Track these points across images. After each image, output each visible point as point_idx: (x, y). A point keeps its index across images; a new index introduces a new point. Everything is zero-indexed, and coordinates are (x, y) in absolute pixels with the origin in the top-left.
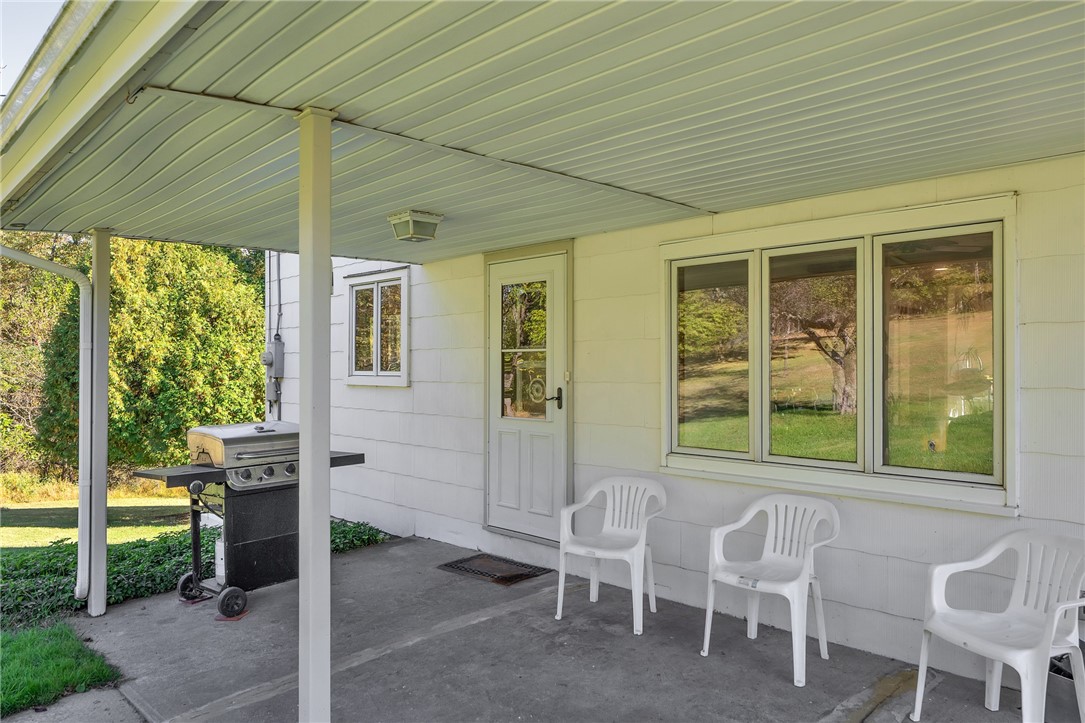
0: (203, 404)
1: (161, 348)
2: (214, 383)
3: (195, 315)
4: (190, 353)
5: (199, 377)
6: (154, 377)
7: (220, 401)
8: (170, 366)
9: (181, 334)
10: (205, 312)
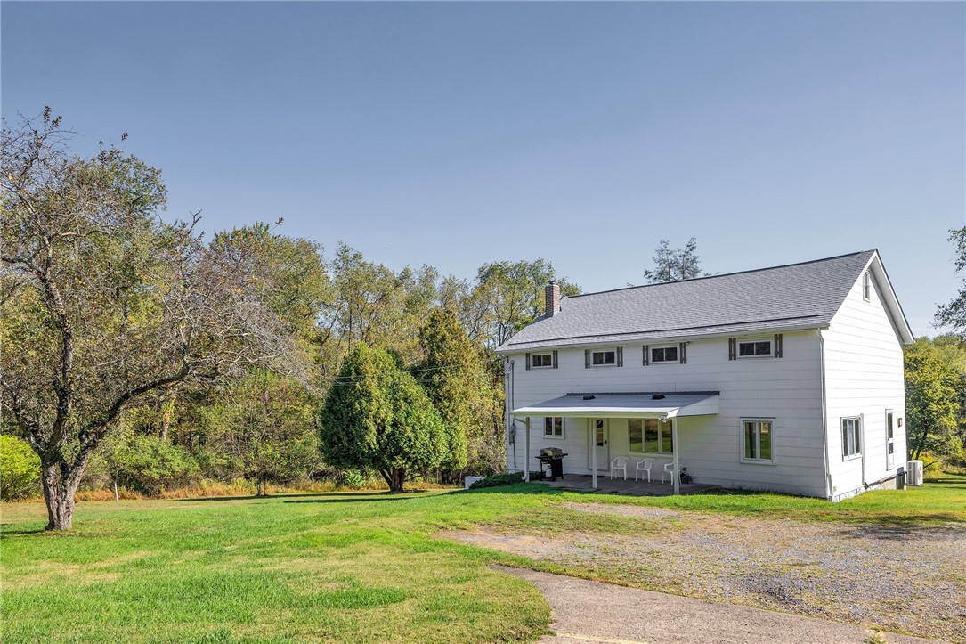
0: (410, 440)
1: (390, 416)
2: (414, 431)
3: (402, 401)
4: (403, 419)
5: (409, 429)
6: (389, 430)
7: (417, 439)
8: (395, 425)
9: (396, 409)
10: (405, 400)
